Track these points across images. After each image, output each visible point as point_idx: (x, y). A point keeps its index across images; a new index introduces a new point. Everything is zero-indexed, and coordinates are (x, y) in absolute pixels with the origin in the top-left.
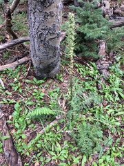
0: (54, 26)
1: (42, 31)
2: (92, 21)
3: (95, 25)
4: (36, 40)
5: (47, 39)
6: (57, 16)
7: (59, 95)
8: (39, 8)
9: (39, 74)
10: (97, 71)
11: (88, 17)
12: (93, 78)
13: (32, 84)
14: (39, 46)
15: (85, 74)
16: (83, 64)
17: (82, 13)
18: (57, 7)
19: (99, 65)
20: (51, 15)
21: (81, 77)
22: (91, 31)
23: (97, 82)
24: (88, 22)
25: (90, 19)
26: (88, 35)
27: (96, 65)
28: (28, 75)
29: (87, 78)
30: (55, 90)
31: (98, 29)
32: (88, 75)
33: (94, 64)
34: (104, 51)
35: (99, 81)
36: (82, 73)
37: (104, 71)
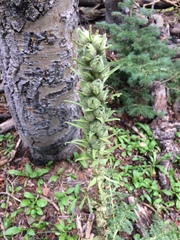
0: (57, 65)
1: (28, 79)
2: (140, 48)
3: (145, 56)
4: (16, 98)
5: (42, 96)
6: (63, 41)
7: (80, 200)
8: (14, 22)
9: (38, 156)
10: (154, 143)
11: (131, 42)
12: (148, 159)
13: (22, 177)
14: (24, 111)
15: (130, 148)
16: (126, 127)
17: (120, 35)
18: (63, 20)
19: (158, 131)
20: (48, 40)
21: (124, 154)
22: (140, 67)
23: (157, 170)
24: (132, 50)
25: (136, 46)
26: (135, 76)
27: (152, 130)
28: (17, 156)
29: (135, 158)
30: (70, 191)
31: (151, 63)
32: (137, 151)
33: (147, 128)
34: (164, 102)
35: (161, 168)
36: (124, 146)
37: (168, 144)
